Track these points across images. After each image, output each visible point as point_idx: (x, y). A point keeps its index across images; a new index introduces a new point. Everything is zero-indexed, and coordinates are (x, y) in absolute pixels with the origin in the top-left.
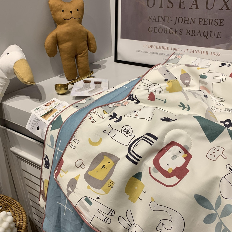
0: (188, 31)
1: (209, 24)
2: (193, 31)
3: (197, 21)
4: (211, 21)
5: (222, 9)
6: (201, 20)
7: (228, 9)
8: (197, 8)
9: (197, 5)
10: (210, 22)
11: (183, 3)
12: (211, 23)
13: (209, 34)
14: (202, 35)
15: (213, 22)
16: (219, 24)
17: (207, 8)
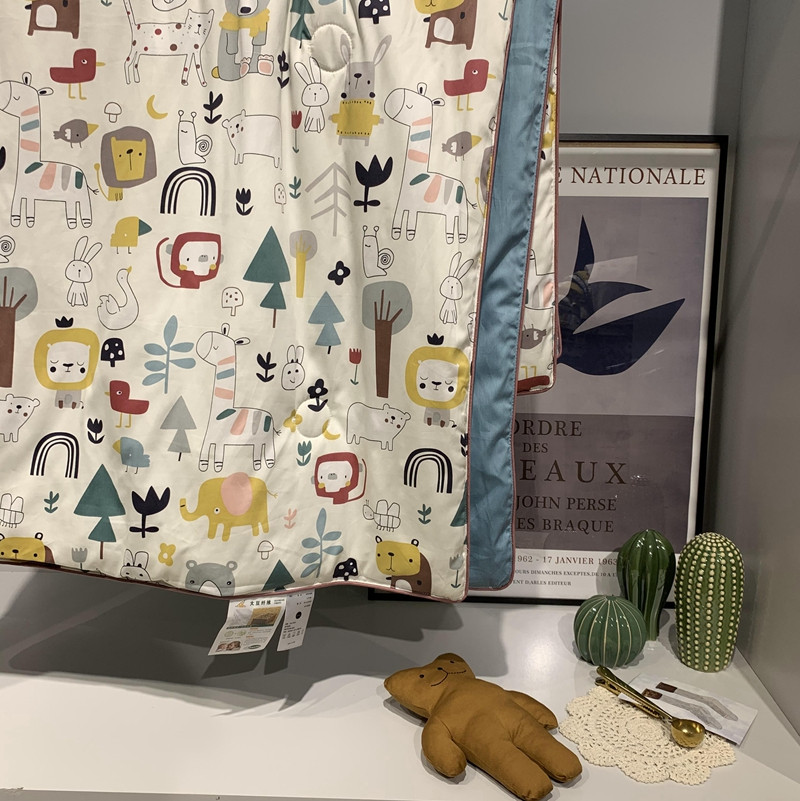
0: (547, 522)
1: (589, 508)
2: (558, 523)
3: (564, 504)
4: (592, 502)
5: (610, 482)
6: (572, 501)
7: (621, 482)
8: (561, 479)
9: (559, 473)
10: (591, 504)
11: (530, 470)
12: (591, 507)
13: (590, 524)
14: (576, 528)
15: (597, 505)
16: (607, 508)
17: (581, 480)
